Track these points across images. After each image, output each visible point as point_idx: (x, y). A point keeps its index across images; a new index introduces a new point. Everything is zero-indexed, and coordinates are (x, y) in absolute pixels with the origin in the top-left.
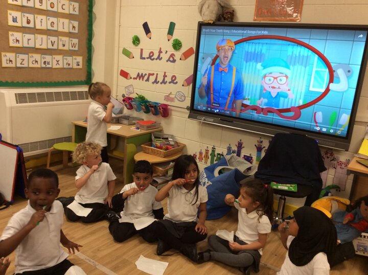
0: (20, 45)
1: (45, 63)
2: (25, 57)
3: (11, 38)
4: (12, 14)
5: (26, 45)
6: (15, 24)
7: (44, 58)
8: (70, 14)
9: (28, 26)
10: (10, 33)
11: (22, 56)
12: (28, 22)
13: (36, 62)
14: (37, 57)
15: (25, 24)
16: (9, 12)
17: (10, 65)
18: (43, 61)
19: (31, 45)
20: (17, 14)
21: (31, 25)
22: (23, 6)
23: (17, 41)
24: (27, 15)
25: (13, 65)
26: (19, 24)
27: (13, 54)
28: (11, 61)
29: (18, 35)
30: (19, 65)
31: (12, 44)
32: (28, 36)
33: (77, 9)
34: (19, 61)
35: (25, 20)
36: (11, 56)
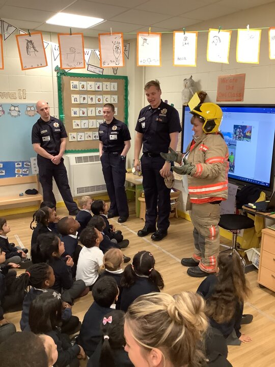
0: (79, 127)
1: (95, 137)
2: (82, 134)
3: (74, 124)
4: (74, 109)
5: (83, 127)
6: (76, 115)
7: (94, 134)
9: (83, 115)
10: (73, 121)
11: (80, 134)
12: (83, 114)
13: (90, 136)
14: (90, 133)
15: (81, 115)
16: (72, 109)
17: (74, 140)
18: (94, 136)
19: (86, 126)
20: (76, 109)
21: (85, 115)
22: (80, 104)
23: (78, 125)
24: (82, 109)
25: (76, 140)
26: (78, 115)
27: (76, 133)
28: (74, 137)
29: (78, 122)
30: (79, 140)
31: (74, 127)
32: (84, 121)
33: (116, 100)
34: (79, 137)
35: (81, 112)
36: (74, 134)
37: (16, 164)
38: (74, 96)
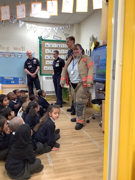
2: (50, 67)
5: (50, 64)
8: (65, 53)
10: (46, 61)
16: (45, 55)
17: (46, 69)
21: (52, 58)
22: (50, 53)
24: (50, 56)
26: (48, 58)
27: (47, 67)
31: (46, 64)
32: (51, 61)
37: (19, 79)
38: (46, 50)
